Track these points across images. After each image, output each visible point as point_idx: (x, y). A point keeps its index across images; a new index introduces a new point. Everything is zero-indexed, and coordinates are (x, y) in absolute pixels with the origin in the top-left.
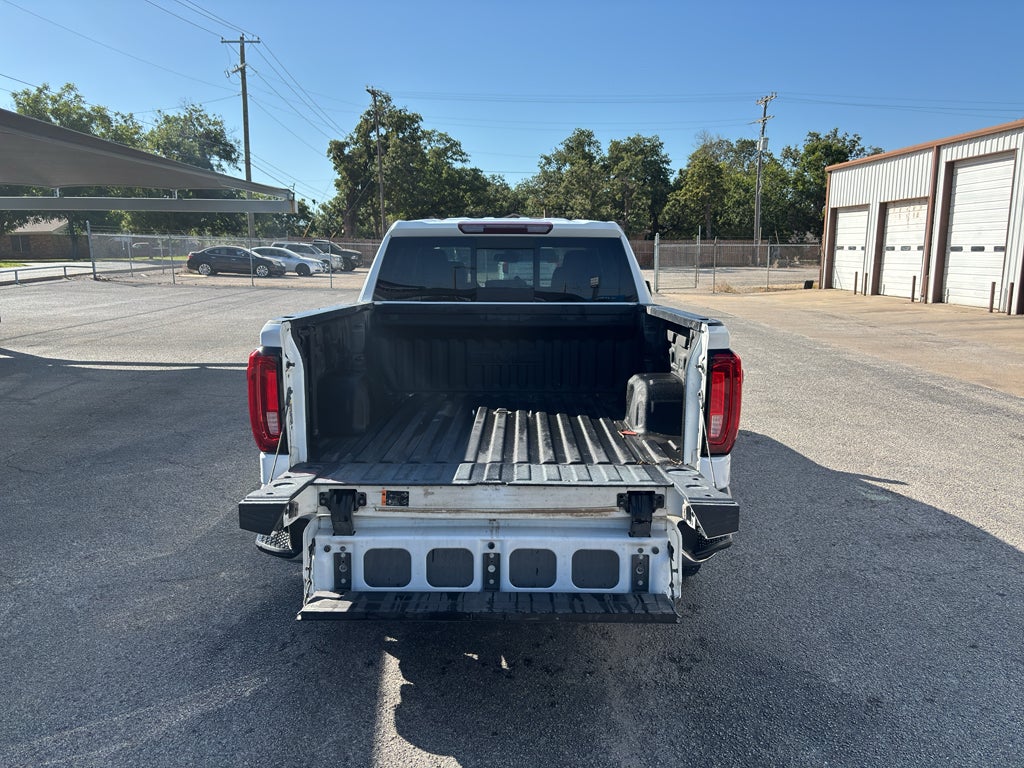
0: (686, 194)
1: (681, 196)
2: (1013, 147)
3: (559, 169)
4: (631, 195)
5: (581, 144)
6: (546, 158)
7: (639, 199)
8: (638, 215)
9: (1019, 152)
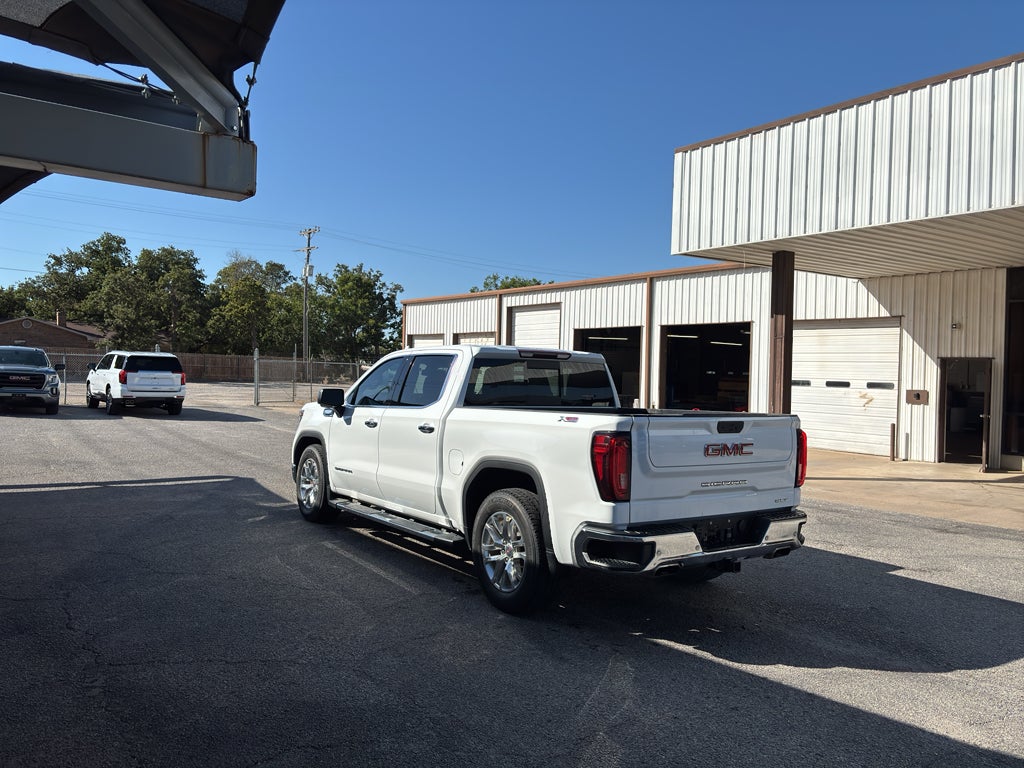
0: (231, 310)
1: (228, 311)
2: (558, 301)
3: (73, 271)
4: (180, 307)
5: (109, 248)
6: (55, 257)
7: (189, 312)
8: (186, 328)
9: (563, 305)
